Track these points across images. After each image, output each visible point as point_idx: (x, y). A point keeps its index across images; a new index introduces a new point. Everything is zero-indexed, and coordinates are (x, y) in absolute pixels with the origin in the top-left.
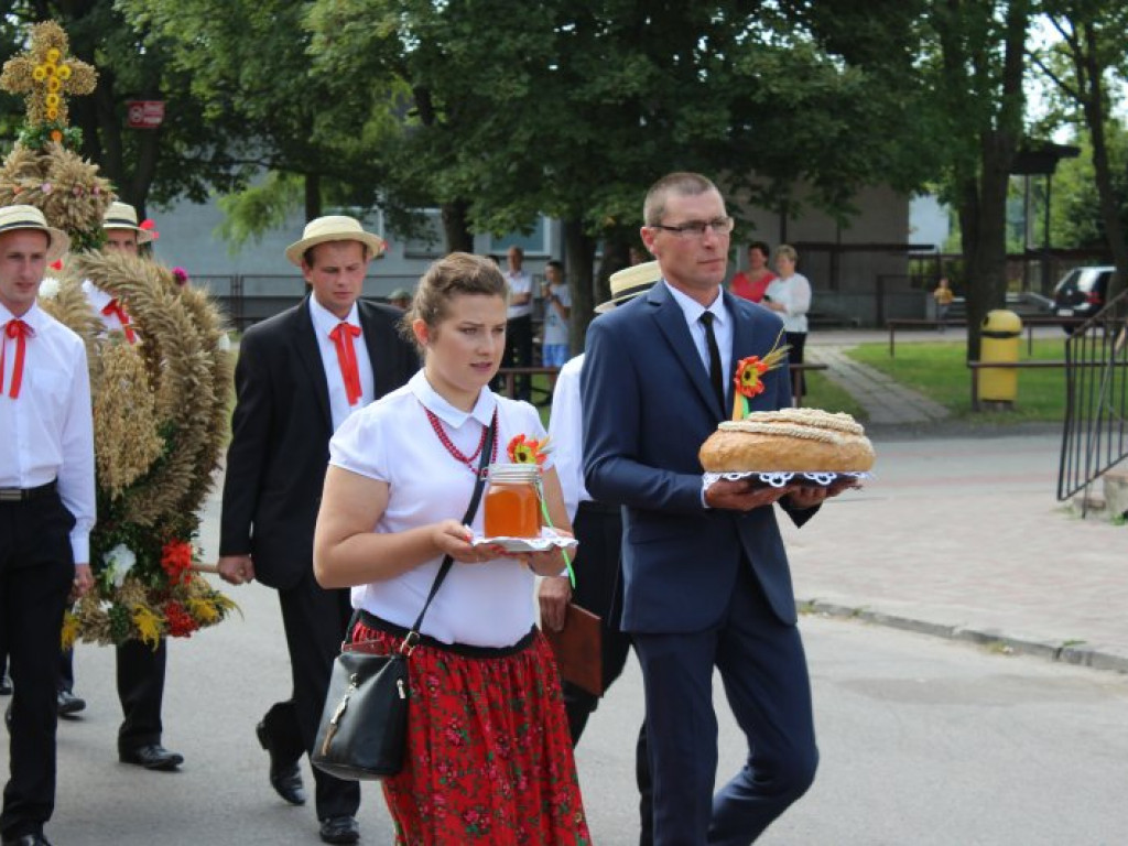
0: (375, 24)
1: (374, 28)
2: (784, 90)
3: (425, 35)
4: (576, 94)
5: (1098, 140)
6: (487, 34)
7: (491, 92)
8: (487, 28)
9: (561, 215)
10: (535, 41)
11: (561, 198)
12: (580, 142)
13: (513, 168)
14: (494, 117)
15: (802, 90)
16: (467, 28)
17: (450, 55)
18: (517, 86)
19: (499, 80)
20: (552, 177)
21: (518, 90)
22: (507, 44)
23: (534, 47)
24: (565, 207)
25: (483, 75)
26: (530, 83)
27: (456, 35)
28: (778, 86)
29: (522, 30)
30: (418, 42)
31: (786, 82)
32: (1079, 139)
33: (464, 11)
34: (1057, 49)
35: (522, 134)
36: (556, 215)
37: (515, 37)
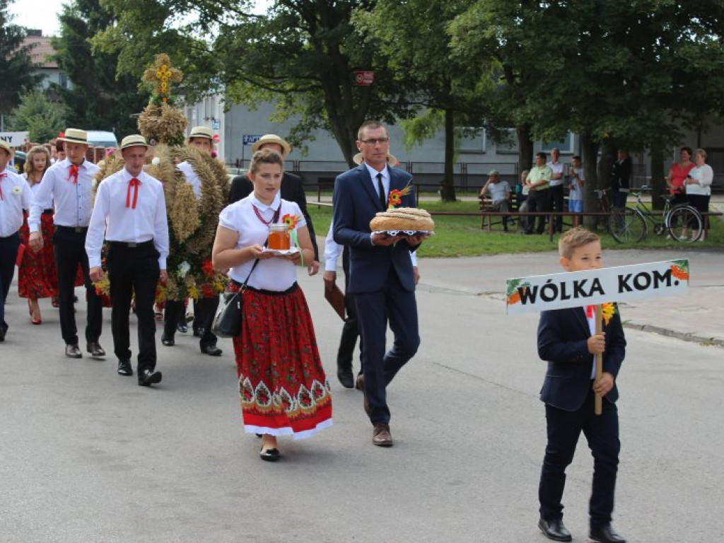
0: (484, 31)
1: (483, 33)
2: (701, 66)
3: (510, 37)
4: (589, 69)
6: (543, 36)
7: (544, 67)
8: (542, 33)
9: (580, 133)
10: (568, 40)
11: (581, 123)
12: (591, 93)
13: (555, 106)
14: (546, 80)
15: (712, 66)
16: (532, 33)
17: (523, 47)
18: (558, 64)
19: (549, 61)
20: (576, 112)
21: (558, 66)
22: (553, 42)
23: (568, 43)
24: (582, 128)
25: (540, 58)
26: (565, 62)
27: (527, 37)
28: (697, 64)
29: (562, 34)
30: (506, 40)
31: (703, 61)
33: (531, 24)
35: (560, 90)
36: (577, 132)
37: (557, 38)
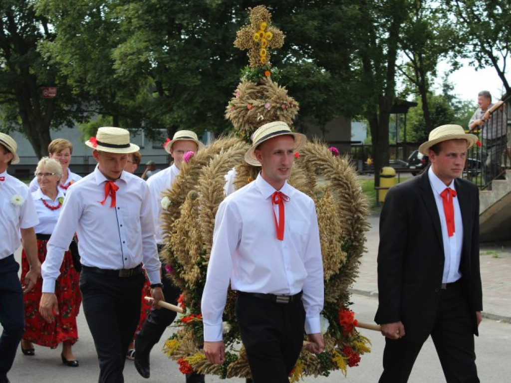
0: (140, 56)
1: (139, 58)
2: (299, 81)
3: (160, 61)
4: (220, 84)
5: (424, 100)
6: (184, 60)
7: (186, 83)
8: (184, 58)
9: (214, 132)
10: (203, 63)
11: (214, 124)
12: (221, 102)
13: (195, 112)
14: (188, 92)
15: (307, 81)
16: (176, 58)
17: (170, 68)
18: (197, 81)
19: (190, 78)
20: (210, 117)
21: (196, 82)
22: (192, 64)
23: (203, 65)
24: (216, 128)
25: (183, 76)
26: (201, 79)
27: (172, 60)
28: (297, 80)
29: (198, 58)
30: (157, 63)
31: (300, 78)
32: (417, 99)
33: (175, 51)
34: (408, 64)
35: (198, 100)
36: (212, 131)
37: (195, 61)
